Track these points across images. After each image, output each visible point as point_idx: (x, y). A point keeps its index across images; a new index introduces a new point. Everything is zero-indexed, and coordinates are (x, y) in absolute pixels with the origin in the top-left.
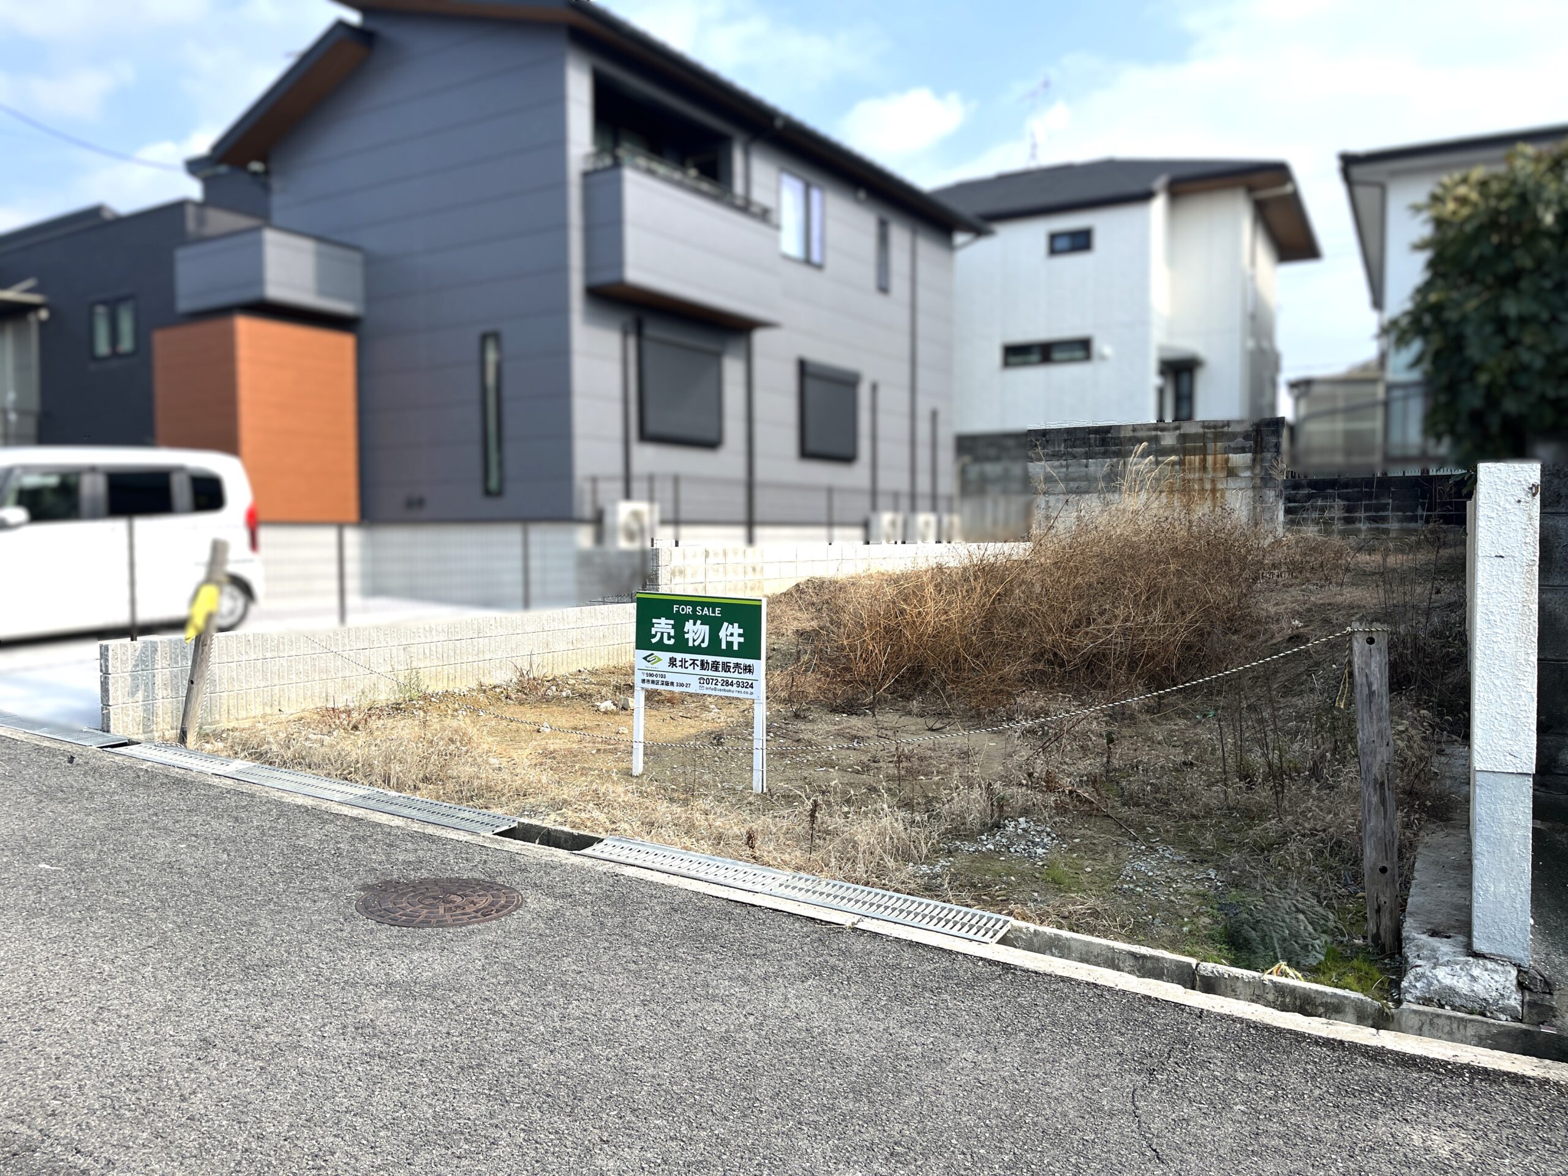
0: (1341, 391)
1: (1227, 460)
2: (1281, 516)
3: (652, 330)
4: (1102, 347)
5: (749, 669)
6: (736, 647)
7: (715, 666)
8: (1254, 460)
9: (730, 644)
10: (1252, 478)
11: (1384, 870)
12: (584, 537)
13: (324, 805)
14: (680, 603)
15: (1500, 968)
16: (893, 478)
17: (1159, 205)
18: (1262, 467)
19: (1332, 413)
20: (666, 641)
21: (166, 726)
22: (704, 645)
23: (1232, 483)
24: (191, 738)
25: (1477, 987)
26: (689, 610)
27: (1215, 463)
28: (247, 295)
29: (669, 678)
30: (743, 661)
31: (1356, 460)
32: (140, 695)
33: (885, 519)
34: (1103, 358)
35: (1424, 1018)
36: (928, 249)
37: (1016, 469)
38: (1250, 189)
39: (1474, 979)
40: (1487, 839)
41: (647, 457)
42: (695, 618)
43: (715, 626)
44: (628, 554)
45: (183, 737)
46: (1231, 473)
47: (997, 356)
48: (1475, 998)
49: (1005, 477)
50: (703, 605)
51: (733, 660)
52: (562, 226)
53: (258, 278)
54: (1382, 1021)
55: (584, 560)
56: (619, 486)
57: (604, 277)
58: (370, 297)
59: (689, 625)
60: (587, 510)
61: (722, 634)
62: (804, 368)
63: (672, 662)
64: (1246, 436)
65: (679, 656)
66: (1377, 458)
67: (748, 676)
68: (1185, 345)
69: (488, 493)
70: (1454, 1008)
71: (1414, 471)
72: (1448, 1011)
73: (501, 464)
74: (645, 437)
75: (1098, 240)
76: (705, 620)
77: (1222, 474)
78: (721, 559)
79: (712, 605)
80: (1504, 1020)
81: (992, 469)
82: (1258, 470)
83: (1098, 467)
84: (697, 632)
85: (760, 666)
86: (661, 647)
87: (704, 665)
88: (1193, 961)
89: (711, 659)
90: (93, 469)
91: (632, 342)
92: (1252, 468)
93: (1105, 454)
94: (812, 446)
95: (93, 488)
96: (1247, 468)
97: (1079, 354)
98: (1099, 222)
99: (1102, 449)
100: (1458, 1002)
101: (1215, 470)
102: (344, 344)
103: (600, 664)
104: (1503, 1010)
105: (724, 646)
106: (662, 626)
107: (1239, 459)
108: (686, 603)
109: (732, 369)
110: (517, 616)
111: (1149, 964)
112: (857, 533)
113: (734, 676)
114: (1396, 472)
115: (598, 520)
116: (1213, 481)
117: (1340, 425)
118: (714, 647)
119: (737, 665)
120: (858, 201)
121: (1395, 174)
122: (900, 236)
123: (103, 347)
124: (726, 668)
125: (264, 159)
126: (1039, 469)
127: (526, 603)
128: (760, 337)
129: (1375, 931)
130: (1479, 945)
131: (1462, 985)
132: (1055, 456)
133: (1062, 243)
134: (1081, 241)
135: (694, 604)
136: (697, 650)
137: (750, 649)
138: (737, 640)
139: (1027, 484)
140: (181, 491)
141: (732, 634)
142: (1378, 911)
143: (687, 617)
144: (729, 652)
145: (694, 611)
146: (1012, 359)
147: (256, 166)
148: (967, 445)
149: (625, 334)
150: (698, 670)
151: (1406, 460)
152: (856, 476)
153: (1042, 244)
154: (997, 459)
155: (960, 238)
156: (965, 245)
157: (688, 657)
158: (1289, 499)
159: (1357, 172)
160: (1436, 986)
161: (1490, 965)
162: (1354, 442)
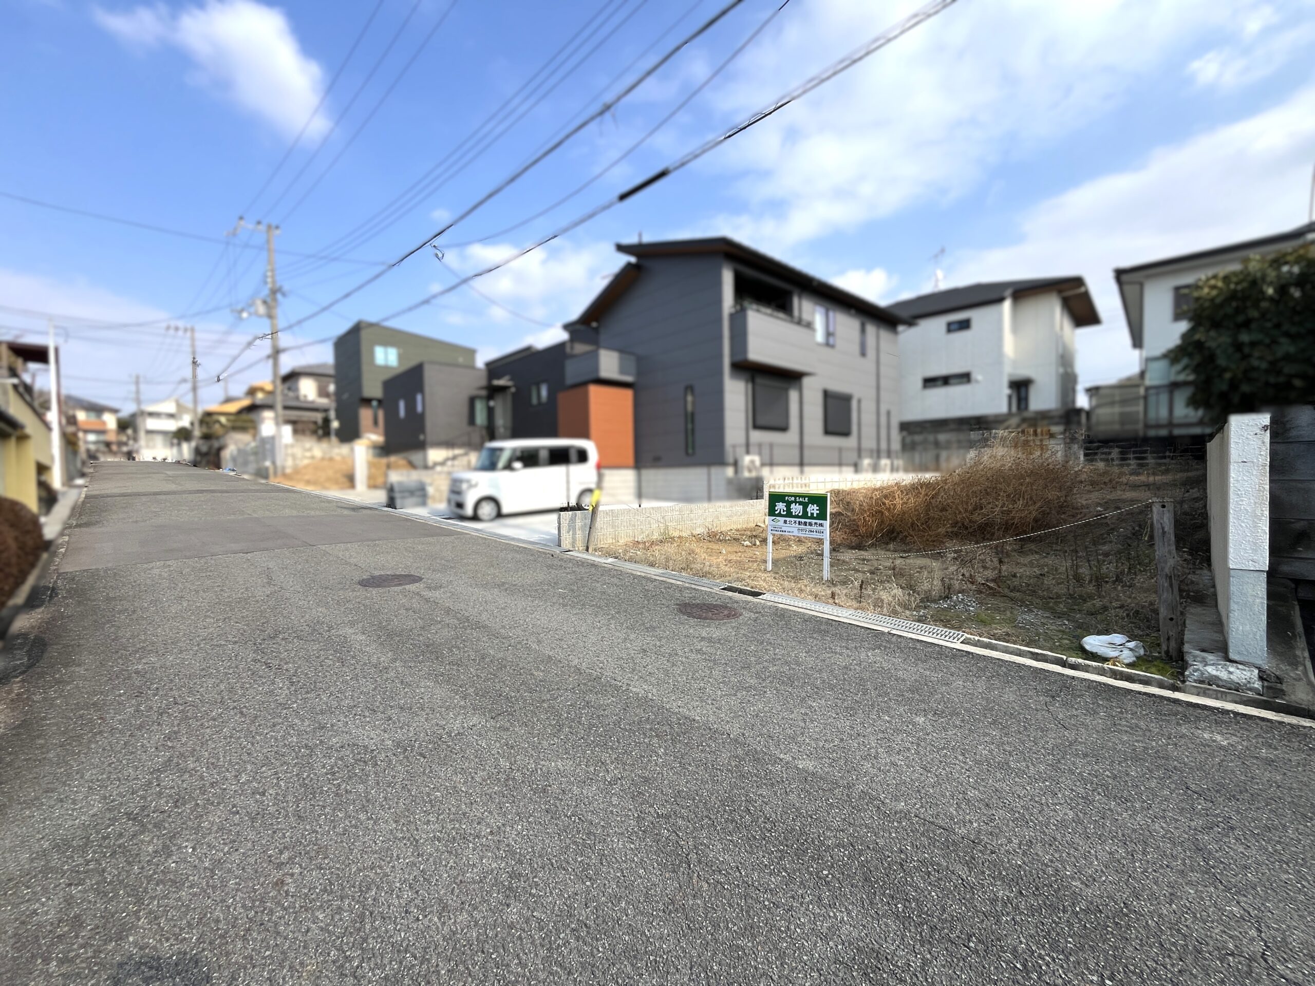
0: (1117, 392)
1: (1049, 430)
2: (1082, 458)
3: (760, 380)
4: (977, 376)
5: (821, 525)
6: (815, 515)
7: (805, 524)
8: (1065, 430)
9: (812, 514)
10: (1064, 439)
11: (1171, 619)
12: (730, 472)
13: (649, 576)
14: (789, 496)
15: (1247, 668)
16: (869, 442)
17: (1007, 305)
18: (1070, 433)
19: (1112, 403)
20: (782, 513)
21: (580, 545)
22: (800, 514)
23: (1052, 442)
24: (590, 550)
25: (1232, 677)
26: (793, 499)
27: (1042, 431)
28: (592, 376)
29: (784, 529)
30: (819, 522)
31: (1128, 427)
32: (571, 533)
33: (866, 462)
34: (977, 381)
35: (1199, 690)
36: (885, 334)
37: (931, 438)
38: (1060, 292)
39: (1231, 673)
40: (1237, 603)
41: (757, 436)
42: (796, 502)
43: (805, 506)
44: (750, 479)
45: (587, 550)
46: (1052, 436)
47: (920, 383)
48: (1232, 682)
49: (925, 442)
50: (800, 497)
51: (814, 521)
52: (720, 337)
53: (596, 368)
54: (1175, 688)
55: (730, 482)
56: (743, 449)
57: (739, 358)
58: (639, 373)
59: (793, 506)
60: (731, 459)
61: (808, 510)
62: (826, 394)
63: (785, 522)
64: (1061, 417)
65: (788, 519)
66: (1140, 426)
67: (821, 528)
68: (1023, 372)
69: (687, 454)
70: (1218, 686)
71: (1163, 432)
72: (1214, 687)
73: (693, 442)
74: (756, 427)
75: (974, 324)
76: (800, 503)
77: (1047, 437)
78: (791, 481)
79: (804, 497)
80: (1250, 694)
81: (918, 438)
82: (1067, 434)
83: (974, 435)
84: (796, 509)
85: (827, 523)
86: (780, 515)
87: (800, 523)
88: (1065, 657)
89: (803, 520)
90: (543, 448)
91: (750, 386)
92: (1064, 432)
93: (980, 429)
94: (830, 429)
95: (544, 455)
96: (1061, 433)
97: (965, 380)
98: (974, 315)
99: (978, 426)
100: (1221, 683)
101: (1042, 435)
102: (628, 394)
103: (739, 527)
104: (1251, 689)
105: (809, 515)
106: (780, 506)
107: (1056, 429)
108: (792, 496)
109: (793, 395)
110: (706, 505)
111: (1039, 657)
112: (851, 469)
113: (814, 528)
114: (1152, 433)
115: (736, 464)
116: (1041, 440)
117: (1117, 409)
118: (805, 515)
119: (816, 523)
120: (851, 315)
121: (1149, 277)
122: (871, 329)
123: (534, 401)
124: (810, 524)
125: (597, 320)
126: (942, 437)
127: (709, 499)
128: (806, 381)
129: (1166, 649)
130: (1232, 656)
131: (1223, 675)
132: (952, 430)
133: (953, 327)
134: (965, 325)
135: (795, 496)
136: (797, 516)
137: (822, 516)
138: (816, 512)
139: (937, 444)
140: (573, 455)
141: (813, 509)
142: (1168, 639)
143: (792, 502)
144: (812, 517)
145: (795, 499)
146: (928, 384)
147: (594, 324)
148: (906, 427)
149: (747, 381)
150: (797, 525)
151: (1158, 426)
152: (850, 442)
153: (943, 328)
154: (921, 433)
155: (901, 328)
156: (904, 331)
157: (793, 519)
158: (1086, 449)
159: (1125, 278)
160: (1206, 675)
161: (1240, 667)
162: (1125, 418)
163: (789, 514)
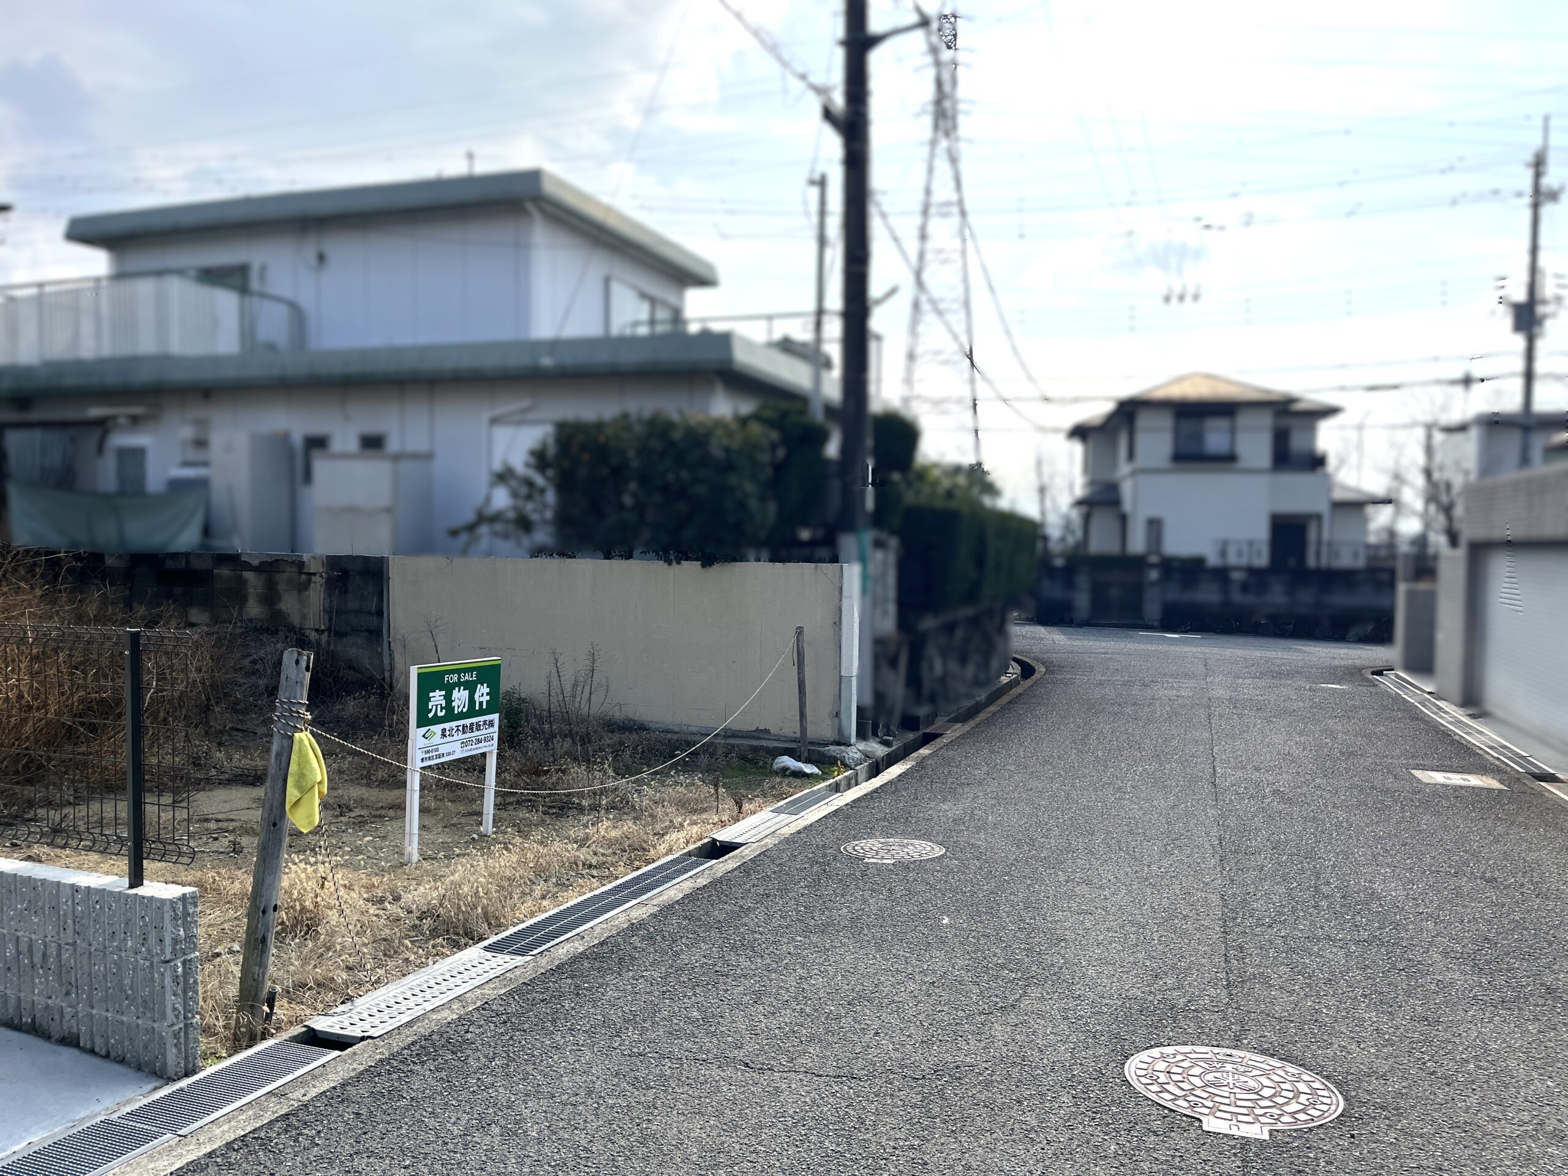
5: (491, 724)
6: (484, 707)
7: (471, 728)
9: (481, 704)
14: (450, 673)
20: (439, 714)
22: (465, 710)
26: (455, 678)
29: (443, 749)
30: (489, 718)
42: (458, 684)
43: (471, 687)
50: (465, 671)
51: (482, 719)
59: (456, 694)
61: (476, 697)
63: (443, 733)
65: (447, 726)
67: (491, 730)
76: (466, 685)
79: (469, 670)
84: (460, 698)
86: (437, 720)
87: (464, 729)
89: (468, 722)
105: (477, 708)
106: (437, 699)
108: (453, 672)
113: (482, 732)
118: (471, 709)
119: (484, 723)
124: (477, 727)
135: (458, 671)
138: (485, 699)
141: (482, 694)
143: (454, 686)
145: (459, 678)
150: (460, 735)
163: (451, 715)
